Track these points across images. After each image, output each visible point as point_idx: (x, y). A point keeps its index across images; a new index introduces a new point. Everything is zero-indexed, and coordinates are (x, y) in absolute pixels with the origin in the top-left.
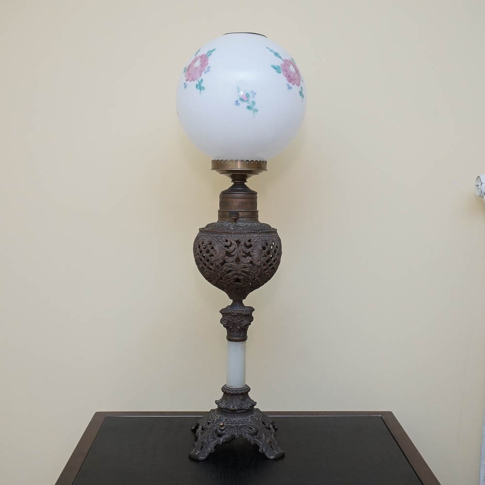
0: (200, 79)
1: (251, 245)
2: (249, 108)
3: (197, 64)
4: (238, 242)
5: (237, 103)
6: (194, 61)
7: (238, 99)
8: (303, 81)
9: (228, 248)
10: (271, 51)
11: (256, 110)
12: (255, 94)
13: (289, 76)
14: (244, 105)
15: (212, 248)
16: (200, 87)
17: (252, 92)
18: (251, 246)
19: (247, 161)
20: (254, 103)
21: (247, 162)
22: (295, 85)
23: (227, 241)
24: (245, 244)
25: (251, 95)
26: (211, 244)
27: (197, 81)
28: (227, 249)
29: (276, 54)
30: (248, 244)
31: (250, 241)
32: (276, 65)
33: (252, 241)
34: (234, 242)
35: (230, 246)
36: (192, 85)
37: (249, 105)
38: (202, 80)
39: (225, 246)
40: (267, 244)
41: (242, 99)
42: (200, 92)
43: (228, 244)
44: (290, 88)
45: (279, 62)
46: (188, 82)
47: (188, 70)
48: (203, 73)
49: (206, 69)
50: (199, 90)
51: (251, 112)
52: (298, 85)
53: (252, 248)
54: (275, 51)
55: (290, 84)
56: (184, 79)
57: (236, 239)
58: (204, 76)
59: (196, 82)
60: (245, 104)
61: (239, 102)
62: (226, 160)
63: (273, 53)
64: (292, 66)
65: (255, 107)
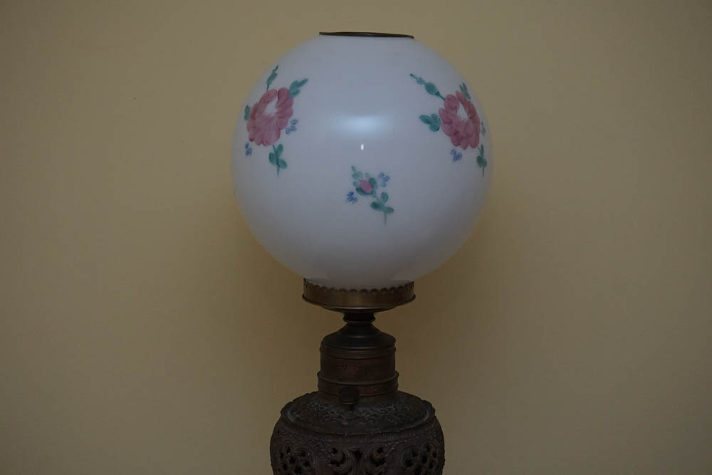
0: (277, 144)
1: (384, 459)
2: (375, 206)
3: (271, 109)
4: (358, 454)
5: (351, 197)
6: (265, 100)
7: (353, 189)
8: (484, 131)
9: (338, 466)
10: (420, 81)
11: (390, 210)
12: (386, 179)
13: (456, 133)
14: (365, 201)
15: (307, 464)
16: (276, 159)
17: (382, 175)
18: (382, 461)
19: (374, 290)
20: (385, 196)
21: (374, 294)
22: (469, 148)
23: (335, 451)
24: (371, 459)
25: (379, 182)
26: (303, 454)
27: (272, 146)
28: (336, 469)
29: (431, 89)
30: (377, 457)
31: (380, 450)
32: (428, 113)
33: (385, 450)
34: (348, 454)
35: (343, 461)
36: (262, 152)
37: (374, 200)
38: (281, 147)
39: (333, 462)
40: (415, 455)
41: (360, 190)
42: (278, 170)
43: (338, 457)
44: (457, 157)
45: (434, 106)
46: (253, 145)
47: (253, 117)
48: (283, 132)
49: (289, 125)
50: (275, 167)
51: (379, 214)
52: (474, 146)
53: (385, 464)
54: (427, 81)
55: (459, 150)
56: (245, 135)
57: (353, 448)
58: (284, 138)
59: (270, 149)
60: (368, 200)
61: (356, 194)
62: (332, 289)
63: (422, 89)
64: (461, 106)
65: (388, 204)
